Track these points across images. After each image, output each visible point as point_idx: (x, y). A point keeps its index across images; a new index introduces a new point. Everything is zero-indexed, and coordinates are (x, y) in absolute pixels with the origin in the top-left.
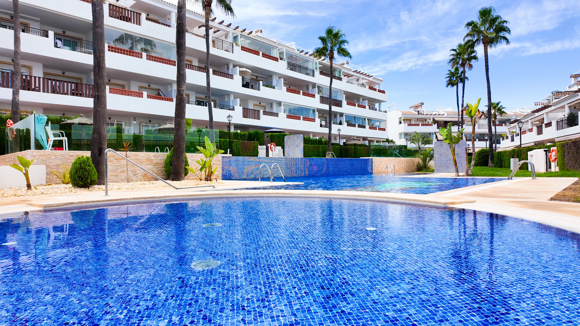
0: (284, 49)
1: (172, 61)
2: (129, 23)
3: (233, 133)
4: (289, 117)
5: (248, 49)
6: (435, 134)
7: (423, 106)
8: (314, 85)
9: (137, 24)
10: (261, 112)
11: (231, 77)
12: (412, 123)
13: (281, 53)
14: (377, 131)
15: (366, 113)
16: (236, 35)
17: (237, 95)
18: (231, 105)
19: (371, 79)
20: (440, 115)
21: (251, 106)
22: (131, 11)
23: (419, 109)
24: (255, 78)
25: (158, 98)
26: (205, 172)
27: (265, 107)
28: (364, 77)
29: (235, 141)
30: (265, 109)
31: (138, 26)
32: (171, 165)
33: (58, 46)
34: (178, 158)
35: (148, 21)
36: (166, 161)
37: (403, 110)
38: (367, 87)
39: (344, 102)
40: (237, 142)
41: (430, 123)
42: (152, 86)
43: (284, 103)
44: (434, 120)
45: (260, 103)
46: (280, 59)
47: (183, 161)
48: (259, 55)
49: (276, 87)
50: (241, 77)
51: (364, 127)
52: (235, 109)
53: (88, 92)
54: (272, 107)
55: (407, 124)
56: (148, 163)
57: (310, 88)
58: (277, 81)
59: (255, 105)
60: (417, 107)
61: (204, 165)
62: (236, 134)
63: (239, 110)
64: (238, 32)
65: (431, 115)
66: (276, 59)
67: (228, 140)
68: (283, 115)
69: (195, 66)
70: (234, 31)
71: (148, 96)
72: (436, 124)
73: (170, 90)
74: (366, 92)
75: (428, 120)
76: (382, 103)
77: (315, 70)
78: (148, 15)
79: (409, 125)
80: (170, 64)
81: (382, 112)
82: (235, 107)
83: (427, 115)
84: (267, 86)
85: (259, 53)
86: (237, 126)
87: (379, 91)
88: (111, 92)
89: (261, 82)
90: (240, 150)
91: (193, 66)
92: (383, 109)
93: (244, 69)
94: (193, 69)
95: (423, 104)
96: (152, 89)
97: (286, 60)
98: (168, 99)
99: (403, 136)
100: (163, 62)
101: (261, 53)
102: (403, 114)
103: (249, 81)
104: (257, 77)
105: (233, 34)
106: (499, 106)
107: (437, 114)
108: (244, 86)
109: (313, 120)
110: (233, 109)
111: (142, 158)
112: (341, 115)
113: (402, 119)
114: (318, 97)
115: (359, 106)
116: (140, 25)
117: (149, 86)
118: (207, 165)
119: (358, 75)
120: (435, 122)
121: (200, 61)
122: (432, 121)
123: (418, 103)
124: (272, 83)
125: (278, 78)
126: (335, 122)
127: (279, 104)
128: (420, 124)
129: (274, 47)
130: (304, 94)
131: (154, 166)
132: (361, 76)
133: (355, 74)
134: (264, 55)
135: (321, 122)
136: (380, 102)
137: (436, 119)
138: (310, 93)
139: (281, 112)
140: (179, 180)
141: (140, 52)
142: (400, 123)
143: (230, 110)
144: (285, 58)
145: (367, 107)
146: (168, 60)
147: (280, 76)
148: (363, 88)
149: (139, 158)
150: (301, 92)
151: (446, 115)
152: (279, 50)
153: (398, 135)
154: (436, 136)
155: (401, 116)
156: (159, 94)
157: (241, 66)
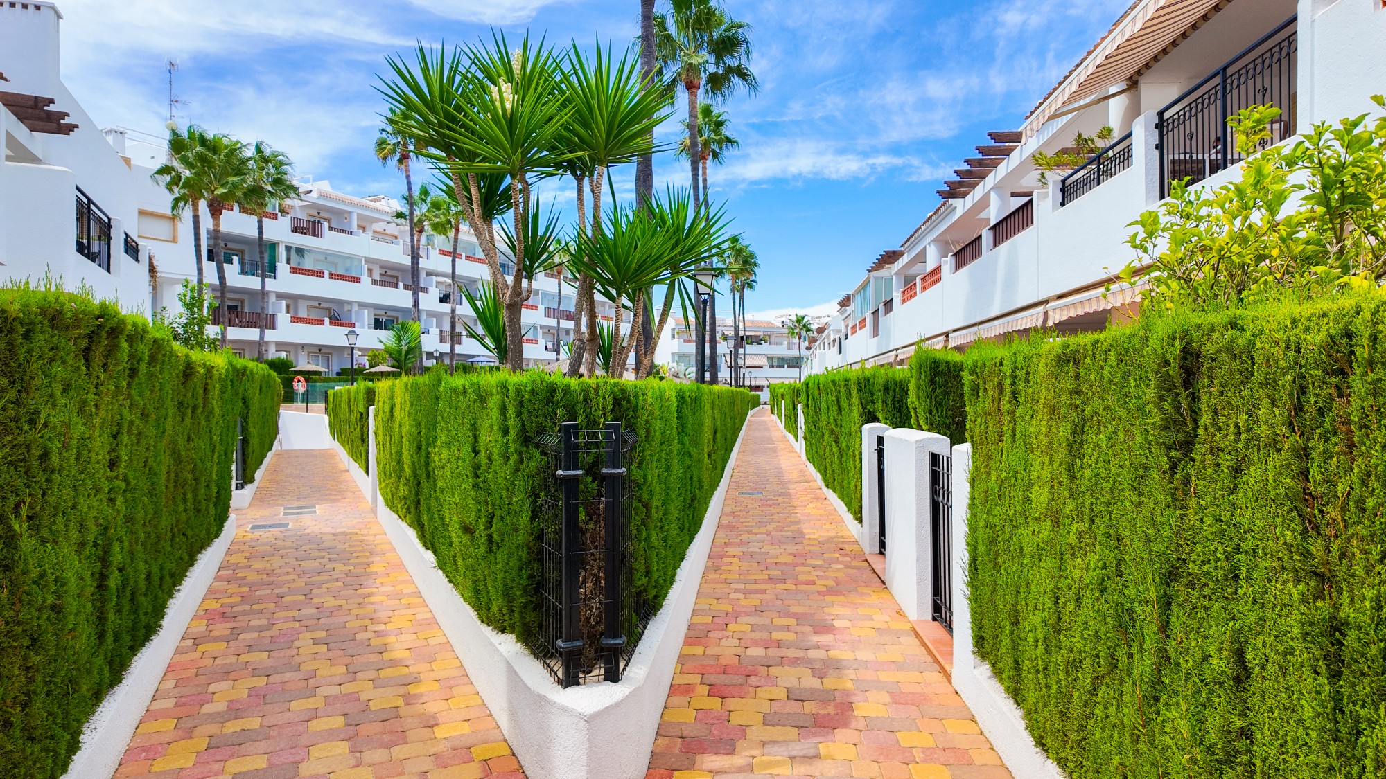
5: (445, 251)
8: (538, 292)
10: (465, 335)
11: (425, 290)
16: (430, 233)
17: (432, 313)
18: (423, 326)
33: (244, 273)
35: (331, 231)
42: (323, 305)
48: (461, 258)
50: (438, 289)
55: (683, 340)
63: (435, 333)
66: (482, 261)
71: (330, 322)
82: (430, 329)
85: (461, 255)
89: (463, 294)
93: (444, 279)
96: (323, 308)
99: (676, 358)
100: (346, 280)
101: (464, 255)
103: (447, 293)
108: (441, 300)
109: (535, 342)
110: (427, 333)
113: (677, 330)
114: (543, 308)
115: (604, 318)
116: (321, 237)
117: (320, 304)
134: (469, 258)
135: (547, 342)
137: (726, 333)
138: (531, 304)
141: (321, 270)
142: (673, 337)
143: (424, 333)
146: (352, 277)
154: (726, 361)
157: (438, 275)
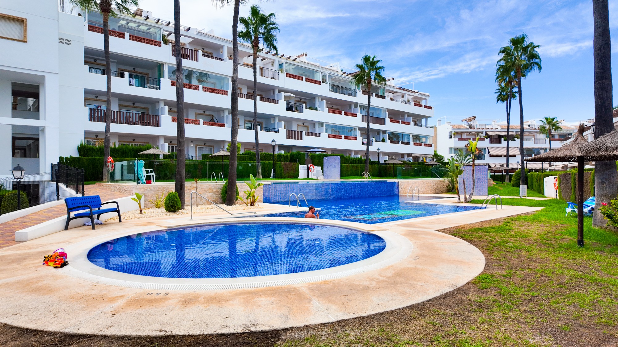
0: (327, 72)
1: (225, 91)
2: (188, 60)
3: (277, 155)
4: (330, 136)
5: (292, 75)
6: (488, 149)
7: (475, 119)
8: (356, 105)
9: (194, 60)
10: (304, 132)
11: (276, 102)
12: (463, 137)
13: (324, 76)
14: (423, 147)
15: (411, 129)
16: (282, 62)
17: (281, 118)
18: (276, 127)
19: (417, 95)
20: (493, 129)
21: (295, 128)
22: (190, 49)
23: (471, 123)
24: (299, 100)
25: (212, 125)
26: (250, 200)
27: (308, 127)
28: (410, 93)
29: (278, 163)
30: (308, 130)
31: (195, 62)
32: (226, 193)
33: (132, 84)
34: (232, 189)
35: (204, 57)
36: (222, 190)
37: (453, 124)
38: (412, 103)
39: (387, 120)
40: (280, 163)
41: (482, 137)
42: (207, 113)
43: (326, 123)
44: (486, 134)
45: (303, 124)
46: (323, 82)
47: (235, 191)
48: (303, 80)
49: (318, 109)
50: (285, 102)
51: (408, 143)
52: (280, 131)
53: (154, 121)
54: (314, 127)
55: (457, 139)
56: (210, 191)
57: (353, 107)
58: (320, 103)
59: (298, 126)
60: (470, 120)
61: (250, 194)
62: (280, 156)
63: (283, 132)
64: (283, 60)
65: (484, 129)
66: (318, 83)
67: (272, 162)
68: (324, 135)
69: (244, 94)
70: (280, 59)
71: (204, 122)
72: (489, 139)
73: (222, 115)
74: (412, 109)
75: (480, 134)
76: (429, 119)
77: (358, 90)
78: (203, 49)
79: (459, 139)
80: (223, 94)
81: (429, 128)
82: (280, 129)
83: (479, 129)
84: (309, 108)
85: (303, 78)
86: (281, 147)
87: (426, 107)
88: (173, 121)
89: (304, 105)
90: (283, 171)
91: (242, 94)
92: (429, 125)
93: (288, 94)
94: (242, 97)
95: (475, 117)
96: (207, 115)
97: (328, 83)
98: (220, 124)
99: (453, 150)
100: (216, 93)
101: (304, 78)
102: (453, 128)
103: (292, 104)
104: (301, 99)
105: (279, 61)
106: (555, 121)
107: (491, 127)
108: (288, 109)
109: (355, 139)
110: (278, 131)
111: (206, 188)
112: (384, 132)
113: (452, 133)
114: (360, 116)
115: (403, 123)
116: (197, 61)
117: (204, 112)
118: (251, 195)
119: (403, 92)
120: (487, 136)
121: (249, 88)
122: (484, 135)
123: (470, 116)
124: (314, 104)
125: (320, 100)
126: (378, 139)
127: (322, 124)
128: (472, 139)
129: (317, 71)
130: (346, 114)
131: (214, 193)
132: (406, 92)
133: (399, 91)
134: (308, 80)
135: (363, 140)
136: (426, 117)
137: (489, 133)
138: (353, 113)
139: (323, 132)
140: (232, 205)
141: (197, 85)
142: (451, 137)
143: (275, 132)
144: (327, 81)
145: (412, 123)
146: (221, 91)
147: (323, 98)
148: (407, 105)
149: (204, 188)
150: (343, 112)
151: (499, 129)
152: (322, 73)
153: (448, 150)
154: (489, 152)
155: (451, 131)
156: (213, 120)
157: (285, 91)
